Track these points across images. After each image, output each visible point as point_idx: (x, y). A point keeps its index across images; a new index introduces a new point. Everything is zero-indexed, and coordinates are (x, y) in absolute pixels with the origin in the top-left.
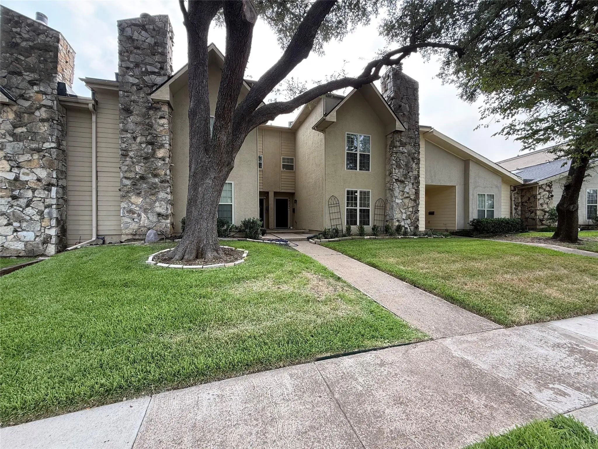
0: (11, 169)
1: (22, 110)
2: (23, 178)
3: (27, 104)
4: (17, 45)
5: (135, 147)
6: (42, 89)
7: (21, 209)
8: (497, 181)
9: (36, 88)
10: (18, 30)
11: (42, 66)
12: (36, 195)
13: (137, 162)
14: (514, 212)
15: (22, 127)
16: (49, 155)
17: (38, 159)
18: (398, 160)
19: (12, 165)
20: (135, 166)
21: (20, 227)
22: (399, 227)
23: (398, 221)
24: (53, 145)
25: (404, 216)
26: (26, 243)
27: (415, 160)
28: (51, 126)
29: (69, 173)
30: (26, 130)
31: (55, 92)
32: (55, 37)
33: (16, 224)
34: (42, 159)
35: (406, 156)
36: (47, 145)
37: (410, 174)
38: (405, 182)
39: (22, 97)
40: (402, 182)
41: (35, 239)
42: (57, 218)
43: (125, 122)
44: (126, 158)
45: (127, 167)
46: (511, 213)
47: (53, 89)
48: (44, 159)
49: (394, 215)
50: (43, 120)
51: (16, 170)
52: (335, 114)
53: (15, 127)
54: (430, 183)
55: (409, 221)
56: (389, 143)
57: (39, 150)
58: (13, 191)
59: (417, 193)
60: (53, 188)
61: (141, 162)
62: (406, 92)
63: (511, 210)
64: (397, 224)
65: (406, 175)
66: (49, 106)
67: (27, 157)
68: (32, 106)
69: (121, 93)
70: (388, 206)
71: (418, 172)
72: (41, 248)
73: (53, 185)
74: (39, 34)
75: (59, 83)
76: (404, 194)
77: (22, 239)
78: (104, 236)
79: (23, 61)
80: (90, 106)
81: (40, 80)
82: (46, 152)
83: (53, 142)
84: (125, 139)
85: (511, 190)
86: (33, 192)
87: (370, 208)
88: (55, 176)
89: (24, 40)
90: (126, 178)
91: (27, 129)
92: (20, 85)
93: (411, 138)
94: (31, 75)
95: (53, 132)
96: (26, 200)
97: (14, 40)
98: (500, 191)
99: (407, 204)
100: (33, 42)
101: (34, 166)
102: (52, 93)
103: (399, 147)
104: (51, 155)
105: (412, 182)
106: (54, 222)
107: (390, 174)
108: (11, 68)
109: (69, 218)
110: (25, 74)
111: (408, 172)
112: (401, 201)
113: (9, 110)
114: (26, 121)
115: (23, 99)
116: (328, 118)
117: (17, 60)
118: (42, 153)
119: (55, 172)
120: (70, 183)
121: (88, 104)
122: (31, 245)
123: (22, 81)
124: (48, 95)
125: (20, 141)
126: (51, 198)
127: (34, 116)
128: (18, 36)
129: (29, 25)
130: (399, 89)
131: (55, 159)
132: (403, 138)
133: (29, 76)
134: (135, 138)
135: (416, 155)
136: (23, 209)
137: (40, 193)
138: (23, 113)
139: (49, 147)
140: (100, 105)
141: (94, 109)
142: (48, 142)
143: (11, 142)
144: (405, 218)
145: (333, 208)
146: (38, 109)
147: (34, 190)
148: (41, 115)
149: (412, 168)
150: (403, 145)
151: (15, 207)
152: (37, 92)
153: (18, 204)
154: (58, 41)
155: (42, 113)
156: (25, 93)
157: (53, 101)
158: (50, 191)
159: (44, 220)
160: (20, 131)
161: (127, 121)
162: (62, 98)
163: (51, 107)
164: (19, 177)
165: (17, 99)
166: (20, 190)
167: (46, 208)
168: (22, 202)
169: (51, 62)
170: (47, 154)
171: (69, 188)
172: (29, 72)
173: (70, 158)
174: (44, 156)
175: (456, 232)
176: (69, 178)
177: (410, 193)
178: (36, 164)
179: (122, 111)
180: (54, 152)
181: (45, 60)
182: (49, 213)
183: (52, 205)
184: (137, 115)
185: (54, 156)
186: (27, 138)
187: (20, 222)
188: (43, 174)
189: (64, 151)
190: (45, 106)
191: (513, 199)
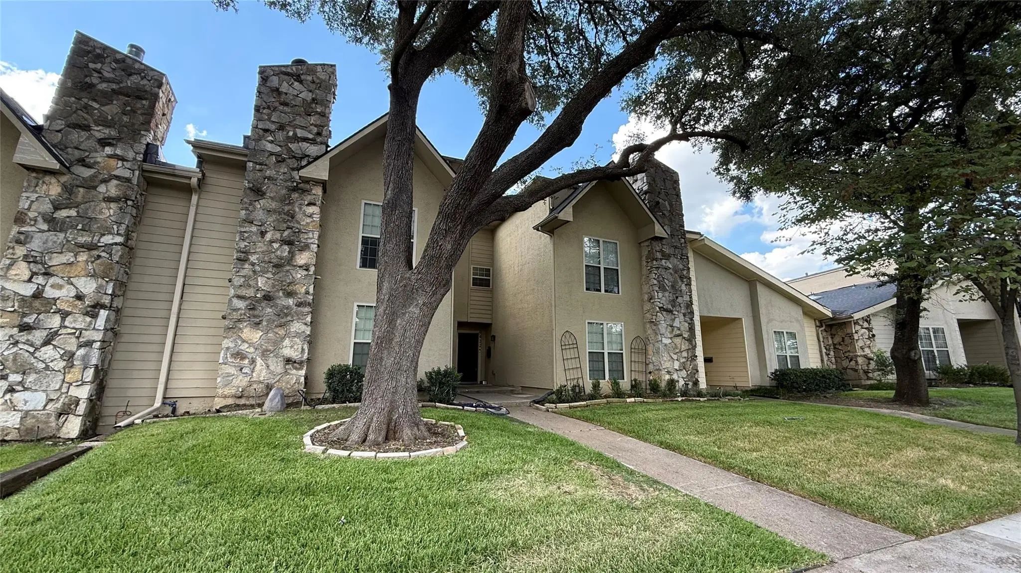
0: (31, 277)
1: (78, 183)
2: (49, 293)
3: (87, 173)
4: (92, 86)
5: (261, 247)
6: (119, 152)
7: (32, 350)
8: (797, 312)
9: (108, 150)
10: (99, 66)
11: (125, 119)
12: (67, 323)
13: (261, 271)
14: (825, 358)
15: (70, 208)
16: (108, 256)
17: (87, 262)
18: (661, 279)
19: (34, 270)
20: (257, 278)
21: (21, 383)
22: (672, 383)
23: (669, 372)
24: (119, 239)
25: (677, 365)
26: (26, 414)
27: (685, 280)
28: (121, 209)
29: (132, 286)
30: (75, 214)
31: (140, 157)
32: (156, 80)
33: (15, 378)
34: (92, 262)
35: (671, 274)
36: (107, 239)
37: (680, 300)
38: (674, 312)
39: (82, 162)
40: (670, 311)
41: (45, 406)
42: (96, 366)
43: (251, 208)
44: (243, 264)
45: (243, 280)
46: (822, 361)
47: (137, 153)
48: (98, 261)
49: (662, 362)
50: (109, 200)
51: (40, 280)
52: (571, 210)
53: (57, 208)
54: (706, 314)
55: (684, 373)
56: (645, 253)
57: (90, 247)
58: (24, 315)
59: (692, 329)
60: (102, 311)
61: (268, 272)
62: (663, 184)
63: (821, 356)
64: (667, 377)
65: (674, 301)
66: (126, 178)
67: (68, 257)
68: (96, 177)
69: (250, 164)
70: (650, 348)
71: (691, 297)
72: (53, 424)
73: (103, 307)
74: (130, 75)
75: (148, 144)
76: (673, 330)
77: (21, 406)
78: (175, 400)
79: (96, 109)
80: (194, 181)
81: (119, 139)
82: (103, 251)
83: (118, 234)
84: (246, 235)
85: (817, 326)
86: (63, 319)
87: (624, 352)
88: (110, 292)
89: (103, 79)
90: (239, 297)
91: (78, 212)
92: (83, 145)
93: (676, 247)
94: (105, 131)
95: (123, 218)
96: (45, 333)
97: (88, 80)
98: (802, 327)
99: (679, 346)
100: (118, 83)
101: (76, 273)
102: (135, 159)
103: (661, 259)
104: (111, 255)
105: (683, 311)
106: (90, 374)
107: (651, 299)
108: (73, 119)
109: (115, 365)
110: (96, 128)
111: (677, 297)
112: (670, 341)
113: (53, 180)
114: (79, 198)
115: (83, 166)
116: (562, 216)
117: (85, 108)
118: (95, 253)
119: (112, 284)
120: (129, 303)
121: (190, 178)
122: (34, 417)
123: (88, 138)
124: (127, 161)
125: (61, 231)
126: (94, 329)
127: (94, 192)
128: (96, 75)
129: (117, 61)
130: (654, 180)
131: (117, 262)
132: (665, 247)
133: (100, 132)
134: (263, 234)
135: (685, 272)
136: (36, 349)
137: (75, 321)
138: (78, 186)
139: (111, 242)
140: (209, 180)
141: (199, 185)
142: (110, 233)
143: (43, 231)
144: (677, 368)
145: (568, 351)
146: (105, 181)
147: (65, 315)
148: (107, 190)
149: (681, 291)
150: (667, 257)
151: (21, 346)
152: (110, 156)
153: (28, 340)
154: (160, 85)
155: (112, 189)
156: (87, 157)
157: (133, 171)
158: (95, 316)
159: (72, 370)
160: (65, 215)
161: (255, 208)
162: (147, 166)
163: (128, 180)
164: (43, 290)
165: (72, 164)
166: (39, 314)
167: (80, 346)
168: (38, 336)
169: (142, 114)
170: (103, 254)
171: (126, 312)
172: (103, 126)
173: (138, 261)
174: (99, 257)
175: (752, 391)
176: (129, 294)
177: (682, 329)
178: (80, 269)
179: (248, 192)
180: (118, 251)
181: (134, 111)
182: (85, 358)
183: (94, 341)
184: (272, 198)
185: (116, 258)
186: (74, 227)
187: (24, 373)
188: (88, 286)
189: (131, 249)
190: (117, 178)
191: (821, 339)
